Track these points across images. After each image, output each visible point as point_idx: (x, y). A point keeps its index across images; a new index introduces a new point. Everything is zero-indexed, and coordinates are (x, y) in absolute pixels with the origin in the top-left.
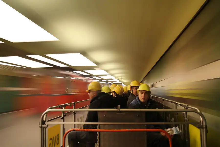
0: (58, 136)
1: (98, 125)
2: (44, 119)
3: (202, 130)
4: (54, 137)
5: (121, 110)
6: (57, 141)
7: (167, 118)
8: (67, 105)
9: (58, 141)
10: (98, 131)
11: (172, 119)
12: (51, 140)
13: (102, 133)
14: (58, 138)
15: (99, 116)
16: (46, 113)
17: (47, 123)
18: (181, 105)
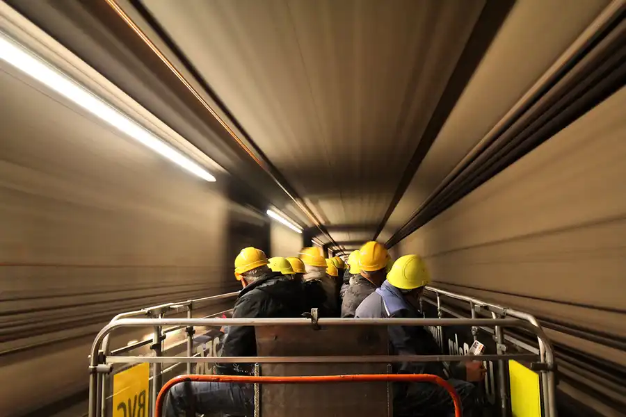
0: (142, 398)
2: (103, 350)
3: (544, 375)
4: (130, 401)
5: (322, 320)
6: (140, 410)
7: (450, 342)
8: (169, 308)
9: (142, 410)
10: (256, 382)
11: (463, 348)
12: (122, 410)
14: (142, 402)
16: (110, 331)
17: (111, 360)
18: (486, 308)
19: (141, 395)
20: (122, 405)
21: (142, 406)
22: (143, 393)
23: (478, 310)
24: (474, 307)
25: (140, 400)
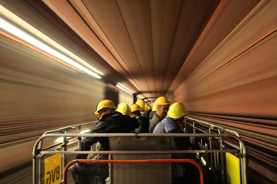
1: (109, 154)
2: (39, 148)
3: (241, 159)
4: (52, 172)
6: (57, 174)
7: (199, 143)
8: (70, 128)
10: (110, 162)
11: (204, 146)
12: (49, 175)
13: (115, 165)
15: (112, 143)
16: (42, 139)
17: (43, 153)
18: (216, 128)
19: (57, 168)
20: (49, 173)
21: (58, 172)
22: (59, 167)
23: (212, 129)
24: (210, 128)
25: (57, 170)
